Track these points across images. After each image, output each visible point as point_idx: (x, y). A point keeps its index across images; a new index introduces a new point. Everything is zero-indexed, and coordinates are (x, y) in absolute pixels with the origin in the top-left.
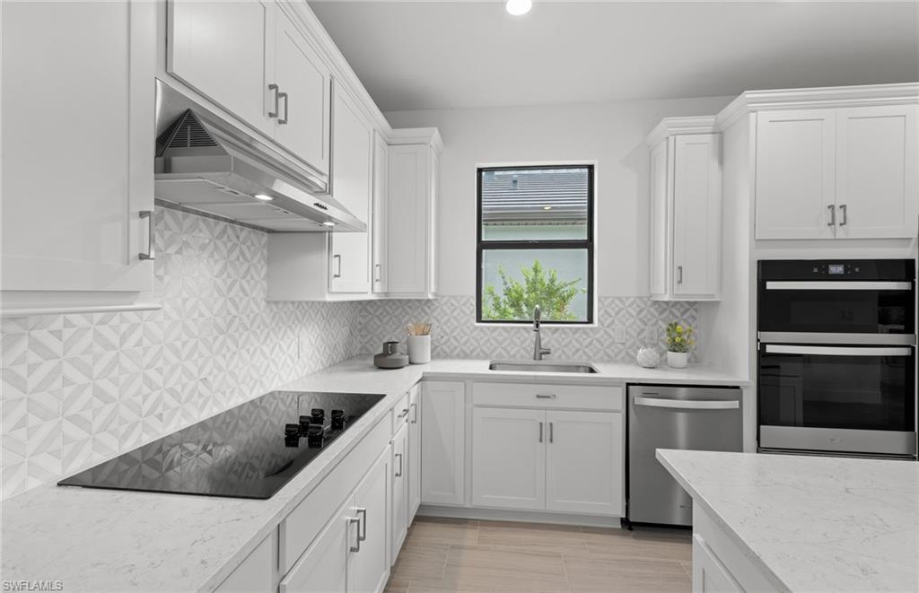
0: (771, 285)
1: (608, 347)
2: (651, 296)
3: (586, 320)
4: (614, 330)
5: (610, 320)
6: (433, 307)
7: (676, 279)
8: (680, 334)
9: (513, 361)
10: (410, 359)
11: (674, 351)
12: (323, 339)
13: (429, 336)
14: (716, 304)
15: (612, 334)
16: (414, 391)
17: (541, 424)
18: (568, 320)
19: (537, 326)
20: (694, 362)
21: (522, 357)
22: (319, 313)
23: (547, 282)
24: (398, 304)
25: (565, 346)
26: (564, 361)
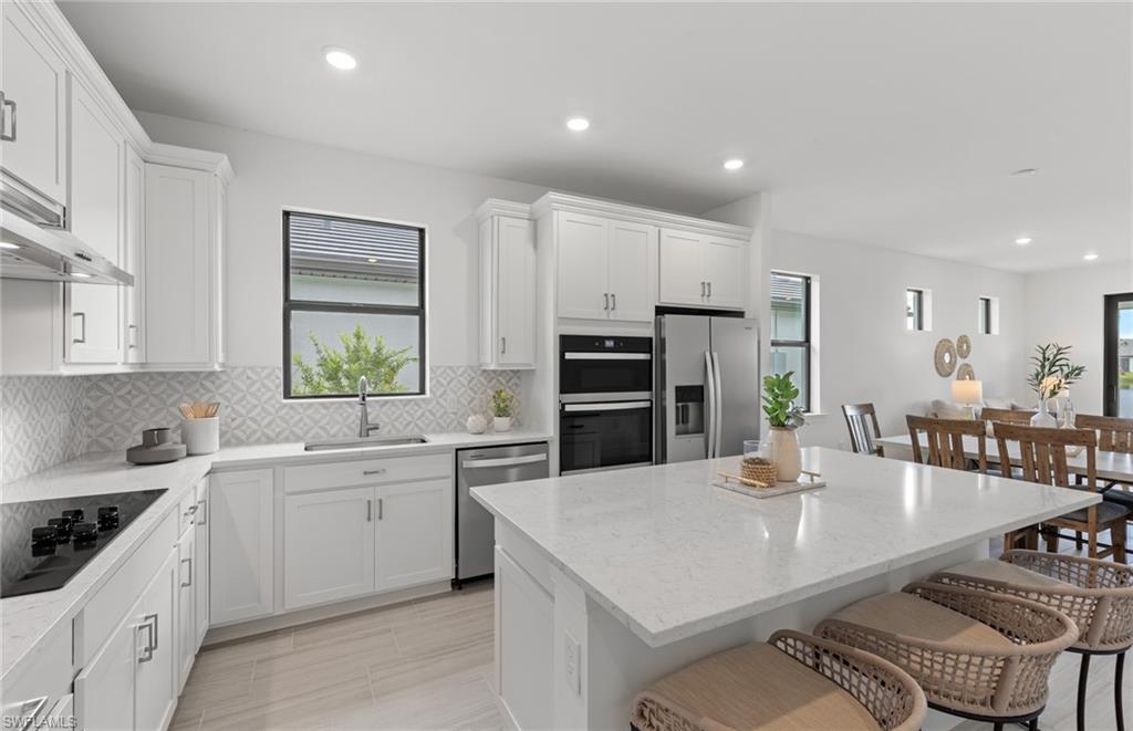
0: (569, 356)
1: (441, 417)
2: (481, 365)
3: (418, 391)
4: (446, 400)
5: (442, 390)
6: (218, 382)
7: (501, 350)
8: (504, 401)
9: (333, 440)
10: (188, 450)
11: (499, 416)
12: (26, 432)
13: (217, 418)
14: (533, 371)
15: (444, 404)
16: (202, 485)
17: (369, 502)
18: (398, 392)
19: (364, 399)
20: (517, 425)
21: (345, 435)
22: (21, 394)
23: (372, 351)
24: (161, 379)
25: (395, 420)
26: (394, 435)
